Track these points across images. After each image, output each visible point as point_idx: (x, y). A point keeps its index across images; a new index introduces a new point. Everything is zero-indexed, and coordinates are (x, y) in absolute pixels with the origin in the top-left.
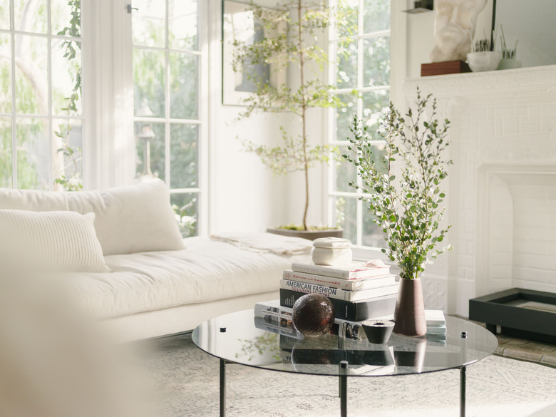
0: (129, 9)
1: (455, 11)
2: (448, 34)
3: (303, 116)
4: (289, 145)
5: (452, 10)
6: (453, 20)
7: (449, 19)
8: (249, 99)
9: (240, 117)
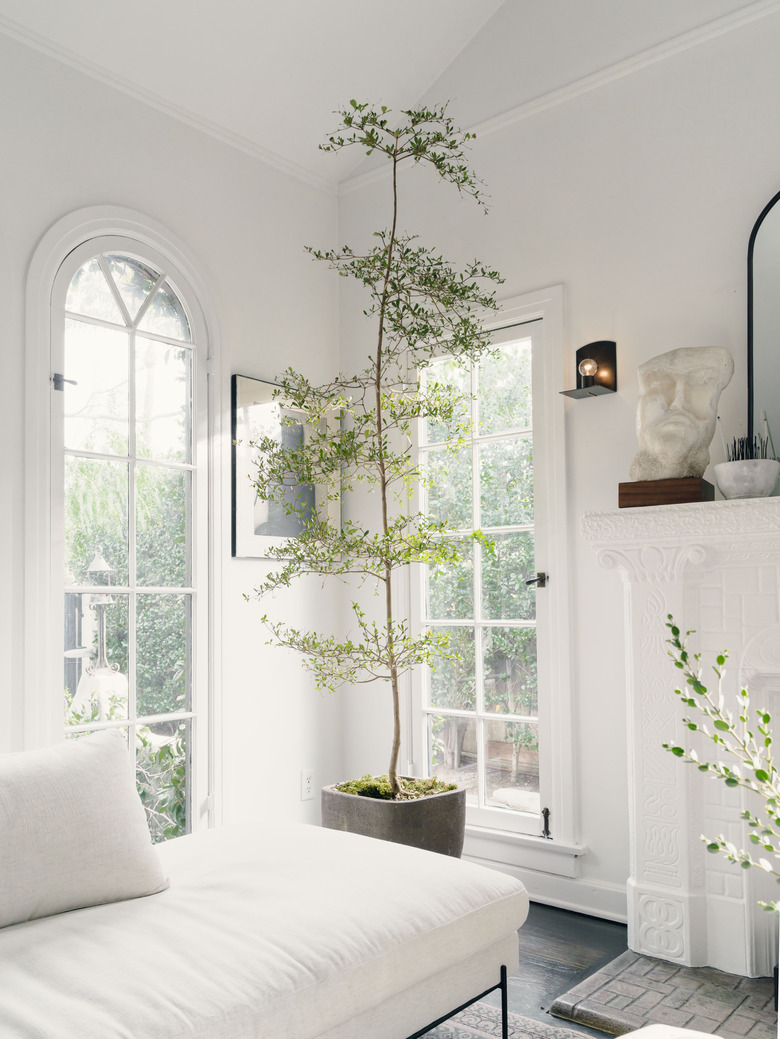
0: (57, 381)
1: (680, 387)
2: (671, 428)
3: (388, 580)
4: (370, 637)
5: (674, 385)
6: (677, 403)
7: (670, 403)
8: (286, 550)
9: (271, 583)
